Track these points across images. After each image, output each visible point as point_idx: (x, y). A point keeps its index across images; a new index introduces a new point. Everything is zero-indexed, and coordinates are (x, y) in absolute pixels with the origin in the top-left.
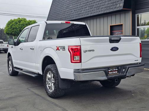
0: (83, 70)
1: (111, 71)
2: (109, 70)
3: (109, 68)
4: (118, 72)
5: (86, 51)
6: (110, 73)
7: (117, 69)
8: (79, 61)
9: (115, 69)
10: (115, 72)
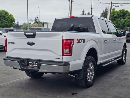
1: (31, 64)
2: (30, 63)
3: (29, 60)
7: (37, 63)
9: (35, 63)
10: (34, 66)
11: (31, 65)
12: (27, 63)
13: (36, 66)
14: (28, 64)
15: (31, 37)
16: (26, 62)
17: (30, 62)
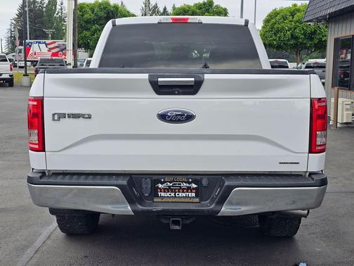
0: (57, 174)
2: (160, 186)
4: (197, 196)
5: (62, 116)
6: (163, 194)
7: (194, 186)
8: (37, 147)
10: (184, 195)
11: (168, 194)
12: (151, 188)
13: (194, 195)
14: (155, 192)
15: (179, 94)
16: (147, 185)
17: (162, 183)
